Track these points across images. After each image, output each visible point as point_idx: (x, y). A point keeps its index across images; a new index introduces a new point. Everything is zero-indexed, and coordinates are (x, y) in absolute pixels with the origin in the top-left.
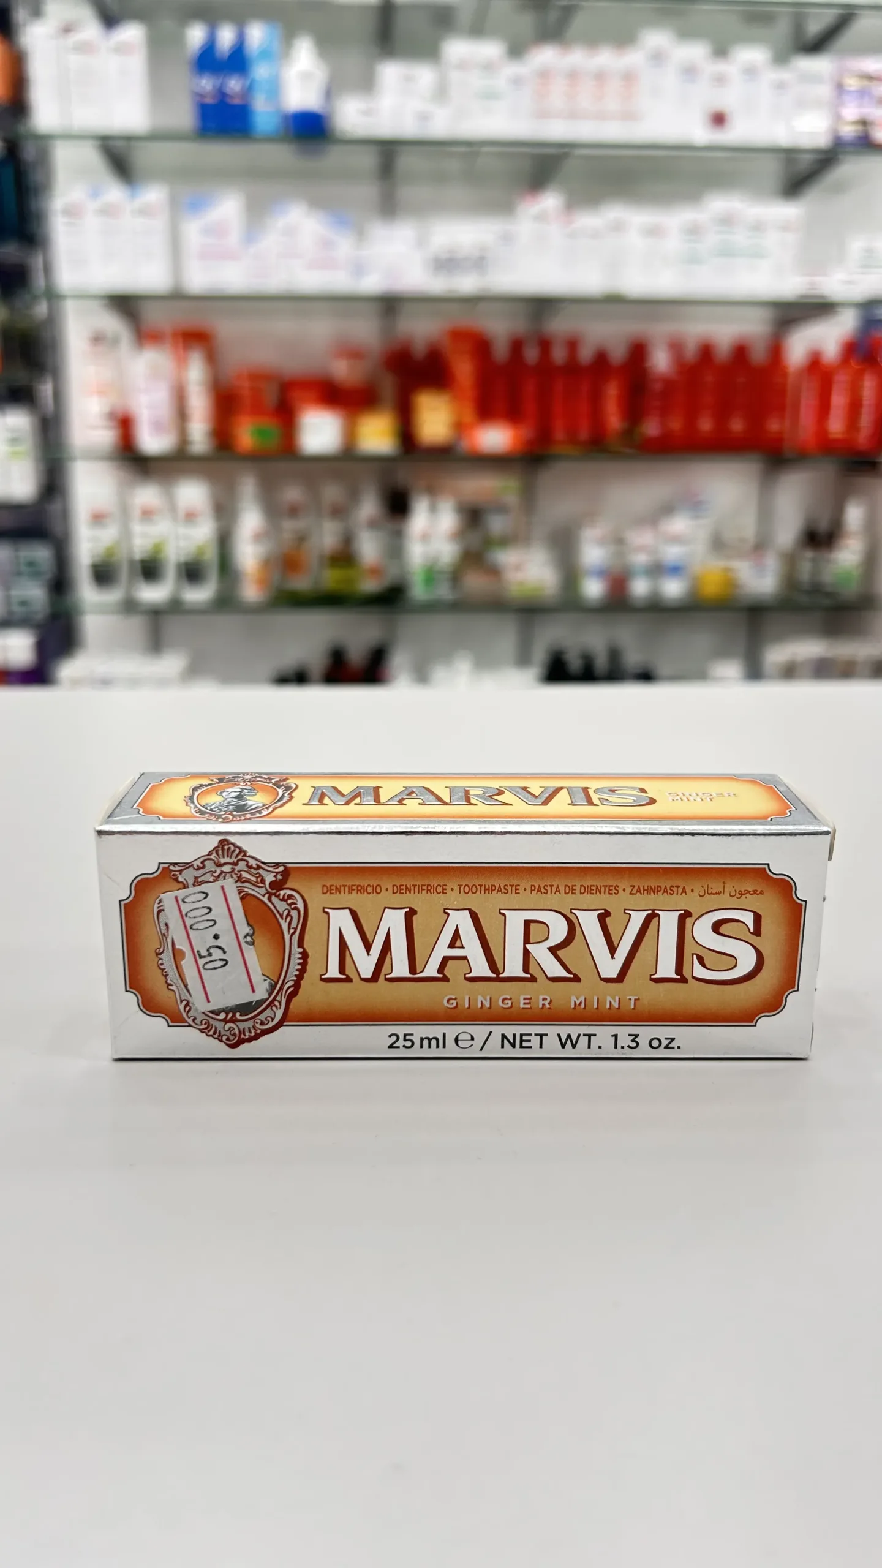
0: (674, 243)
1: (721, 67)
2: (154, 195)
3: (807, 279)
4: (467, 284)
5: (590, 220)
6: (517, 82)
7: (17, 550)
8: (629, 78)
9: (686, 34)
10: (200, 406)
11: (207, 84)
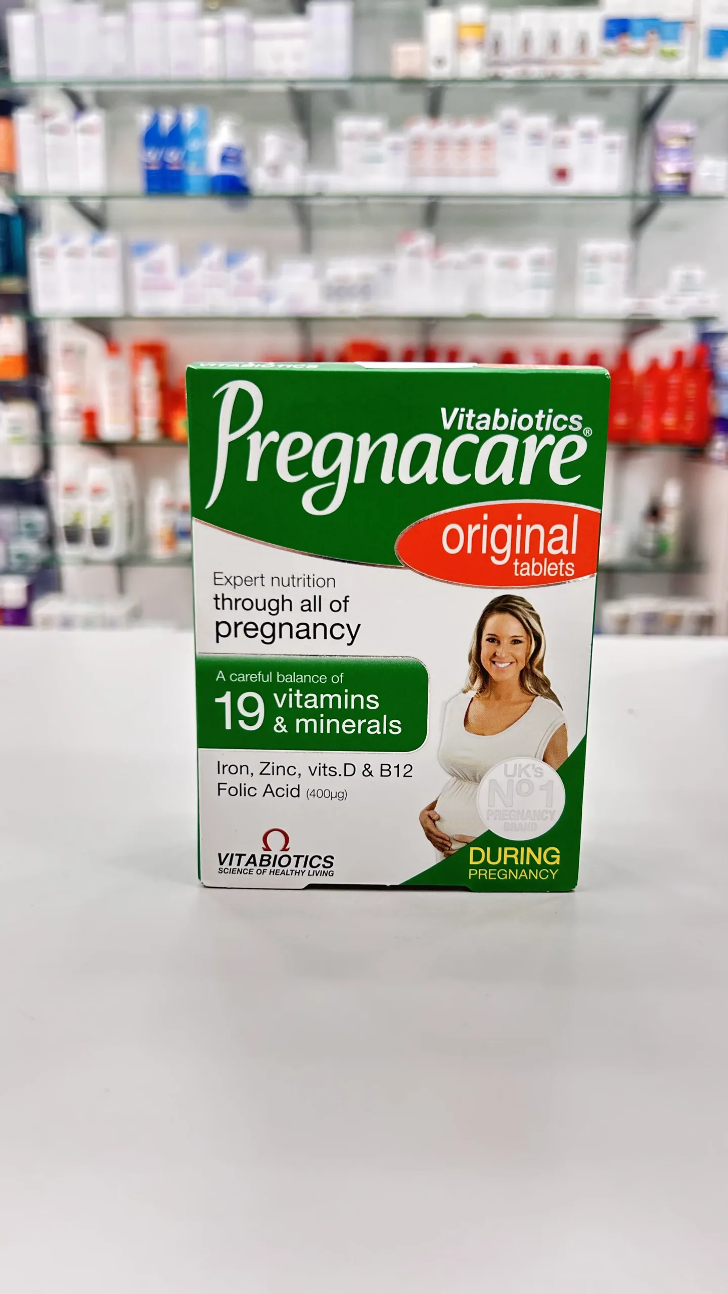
0: (525, 272)
1: (563, 133)
2: (109, 241)
3: (637, 300)
4: (354, 307)
5: (453, 255)
6: (396, 148)
7: (18, 515)
8: (487, 143)
9: (534, 108)
10: (149, 402)
11: (153, 156)
